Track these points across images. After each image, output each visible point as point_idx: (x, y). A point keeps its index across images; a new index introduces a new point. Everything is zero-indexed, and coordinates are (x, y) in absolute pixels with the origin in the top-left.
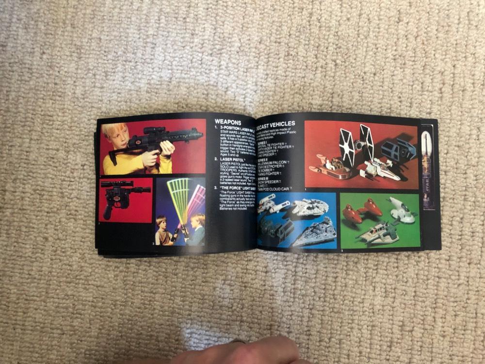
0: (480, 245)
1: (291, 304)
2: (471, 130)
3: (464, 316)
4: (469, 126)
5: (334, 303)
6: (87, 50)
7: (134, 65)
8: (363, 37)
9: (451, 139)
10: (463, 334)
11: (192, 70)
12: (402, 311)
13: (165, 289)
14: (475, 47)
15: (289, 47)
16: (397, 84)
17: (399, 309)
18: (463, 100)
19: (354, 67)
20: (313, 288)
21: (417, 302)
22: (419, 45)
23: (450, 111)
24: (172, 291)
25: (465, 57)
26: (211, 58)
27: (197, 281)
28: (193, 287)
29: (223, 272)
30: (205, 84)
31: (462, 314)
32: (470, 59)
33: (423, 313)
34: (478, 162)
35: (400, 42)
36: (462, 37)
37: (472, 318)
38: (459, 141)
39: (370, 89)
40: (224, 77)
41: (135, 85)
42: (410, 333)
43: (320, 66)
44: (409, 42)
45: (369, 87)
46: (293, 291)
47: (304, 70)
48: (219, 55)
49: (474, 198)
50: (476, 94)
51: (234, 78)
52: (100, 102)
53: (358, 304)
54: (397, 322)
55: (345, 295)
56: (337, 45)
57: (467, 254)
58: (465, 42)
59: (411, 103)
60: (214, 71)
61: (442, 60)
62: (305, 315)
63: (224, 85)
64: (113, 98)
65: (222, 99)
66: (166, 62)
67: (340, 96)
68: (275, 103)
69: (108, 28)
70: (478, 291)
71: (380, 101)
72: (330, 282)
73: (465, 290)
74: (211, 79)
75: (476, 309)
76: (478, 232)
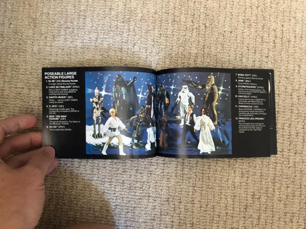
0: (302, 141)
1: (181, 184)
2: (294, 67)
3: (292, 187)
4: (293, 64)
5: (209, 182)
6: (40, 21)
7: (72, 30)
8: (223, 8)
9: (282, 73)
10: (292, 199)
11: (111, 32)
12: (253, 185)
13: (98, 178)
14: (295, 13)
15: (175, 16)
16: (246, 38)
17: (251, 184)
18: (289, 47)
19: (217, 28)
20: (195, 173)
21: (262, 180)
22: (259, 12)
23: (280, 55)
24: (103, 179)
25: (289, 20)
26: (123, 25)
27: (119, 171)
28: (116, 175)
29: (136, 165)
30: (120, 42)
31: (292, 186)
32: (293, 21)
33: (267, 187)
34: (299, 88)
35: (247, 11)
36: (287, 6)
37: (298, 188)
38: (287, 75)
39: (228, 42)
40: (132, 37)
41: (73, 44)
42: (258, 200)
43: (195, 28)
44: (253, 10)
45: (228, 41)
46: (182, 175)
47: (185, 31)
48: (129, 22)
49: (297, 111)
50: (297, 44)
51: (139, 37)
52: (50, 56)
53: (224, 182)
54: (250, 193)
55: (216, 177)
56: (206, 14)
57: (293, 148)
58: (289, 10)
59: (255, 51)
60: (125, 33)
61: (275, 22)
62: (190, 191)
63: (132, 42)
64: (59, 53)
65: (131, 51)
66: (93, 28)
67: (209, 47)
68: (166, 53)
69: (53, 6)
70: (301, 171)
71: (235, 50)
72: (205, 169)
73: (293, 171)
74: (123, 38)
75: (300, 183)
76: (300, 133)
